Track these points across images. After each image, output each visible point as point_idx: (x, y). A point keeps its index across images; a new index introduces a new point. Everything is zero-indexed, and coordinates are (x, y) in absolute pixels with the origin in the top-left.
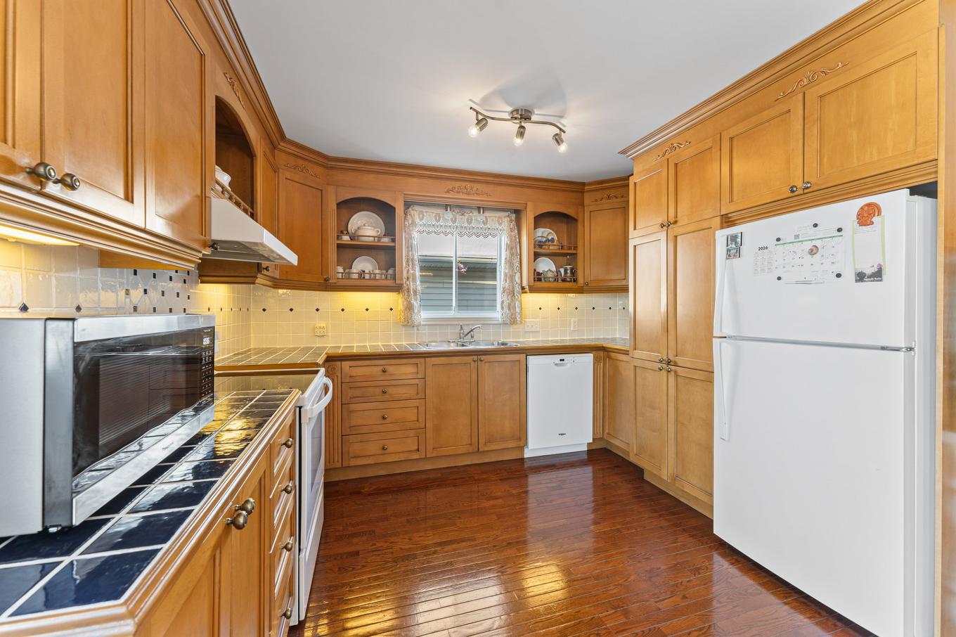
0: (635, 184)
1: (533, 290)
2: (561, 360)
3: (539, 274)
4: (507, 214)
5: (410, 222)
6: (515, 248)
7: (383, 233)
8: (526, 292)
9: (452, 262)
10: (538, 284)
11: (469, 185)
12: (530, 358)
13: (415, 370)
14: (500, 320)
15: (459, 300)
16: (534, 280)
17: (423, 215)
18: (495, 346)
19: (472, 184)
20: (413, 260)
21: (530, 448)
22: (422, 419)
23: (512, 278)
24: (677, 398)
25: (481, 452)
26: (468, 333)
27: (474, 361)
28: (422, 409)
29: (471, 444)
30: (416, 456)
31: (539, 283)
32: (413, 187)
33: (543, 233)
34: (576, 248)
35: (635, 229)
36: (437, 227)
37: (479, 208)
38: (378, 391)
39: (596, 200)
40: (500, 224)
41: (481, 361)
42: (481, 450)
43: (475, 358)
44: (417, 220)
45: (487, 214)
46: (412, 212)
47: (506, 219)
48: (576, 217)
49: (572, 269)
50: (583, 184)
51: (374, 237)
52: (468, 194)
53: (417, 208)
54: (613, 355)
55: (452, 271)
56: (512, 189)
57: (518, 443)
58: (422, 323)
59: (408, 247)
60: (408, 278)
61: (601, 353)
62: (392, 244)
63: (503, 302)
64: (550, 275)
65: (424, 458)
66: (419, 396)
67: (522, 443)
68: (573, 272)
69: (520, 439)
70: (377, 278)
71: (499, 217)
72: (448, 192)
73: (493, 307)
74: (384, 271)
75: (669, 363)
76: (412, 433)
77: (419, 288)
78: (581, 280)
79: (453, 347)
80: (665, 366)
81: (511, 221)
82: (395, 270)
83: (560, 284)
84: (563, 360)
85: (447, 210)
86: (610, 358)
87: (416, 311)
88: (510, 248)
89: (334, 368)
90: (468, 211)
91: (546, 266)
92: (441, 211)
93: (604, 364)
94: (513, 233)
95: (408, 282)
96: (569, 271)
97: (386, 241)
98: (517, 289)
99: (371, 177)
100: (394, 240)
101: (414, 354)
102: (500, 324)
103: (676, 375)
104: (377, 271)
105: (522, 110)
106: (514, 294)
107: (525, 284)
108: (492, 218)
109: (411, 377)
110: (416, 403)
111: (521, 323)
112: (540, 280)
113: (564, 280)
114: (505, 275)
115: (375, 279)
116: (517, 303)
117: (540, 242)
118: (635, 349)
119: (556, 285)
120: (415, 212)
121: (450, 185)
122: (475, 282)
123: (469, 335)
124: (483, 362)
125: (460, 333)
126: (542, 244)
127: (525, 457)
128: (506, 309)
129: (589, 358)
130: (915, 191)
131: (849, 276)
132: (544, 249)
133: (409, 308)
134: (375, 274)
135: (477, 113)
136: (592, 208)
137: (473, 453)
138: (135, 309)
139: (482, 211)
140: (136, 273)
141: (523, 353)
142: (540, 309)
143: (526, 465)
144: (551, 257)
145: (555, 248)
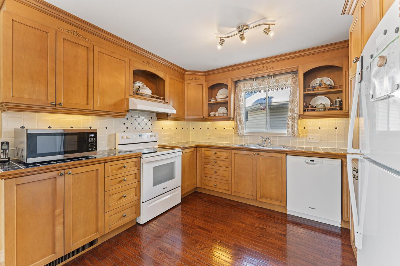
0: (352, 33)
2: (311, 161)
3: (313, 107)
5: (239, 89)
10: (307, 113)
11: (262, 66)
12: (289, 157)
14: (287, 134)
17: (245, 85)
19: (264, 65)
22: (230, 177)
23: (294, 111)
27: (254, 154)
28: (230, 172)
29: (253, 195)
30: (227, 192)
31: (310, 112)
32: (236, 74)
33: (320, 81)
34: (341, 87)
36: (251, 89)
38: (214, 161)
40: (287, 82)
41: (257, 154)
43: (254, 152)
44: (242, 88)
45: (278, 78)
46: (240, 85)
47: (290, 78)
48: (340, 65)
49: (340, 102)
51: (224, 99)
52: (262, 71)
53: (242, 83)
57: (281, 204)
58: (244, 135)
65: (231, 195)
66: (229, 166)
69: (282, 202)
71: (286, 77)
72: (252, 72)
76: (226, 182)
77: (242, 119)
78: (344, 109)
84: (313, 161)
85: (254, 81)
89: (199, 150)
90: (267, 78)
92: (251, 82)
94: (294, 85)
95: (236, 117)
96: (338, 103)
98: (296, 117)
99: (219, 75)
101: (226, 147)
105: (242, 26)
106: (294, 119)
108: (281, 79)
109: (226, 157)
110: (227, 169)
112: (314, 111)
113: (334, 109)
121: (252, 69)
124: (259, 155)
126: (313, 88)
127: (288, 213)
132: (315, 91)
133: (237, 127)
135: (220, 38)
137: (253, 200)
138: (127, 128)
139: (272, 77)
140: (127, 119)
141: (285, 153)
142: (320, 128)
143: (289, 219)
144: (326, 95)
145: (325, 89)
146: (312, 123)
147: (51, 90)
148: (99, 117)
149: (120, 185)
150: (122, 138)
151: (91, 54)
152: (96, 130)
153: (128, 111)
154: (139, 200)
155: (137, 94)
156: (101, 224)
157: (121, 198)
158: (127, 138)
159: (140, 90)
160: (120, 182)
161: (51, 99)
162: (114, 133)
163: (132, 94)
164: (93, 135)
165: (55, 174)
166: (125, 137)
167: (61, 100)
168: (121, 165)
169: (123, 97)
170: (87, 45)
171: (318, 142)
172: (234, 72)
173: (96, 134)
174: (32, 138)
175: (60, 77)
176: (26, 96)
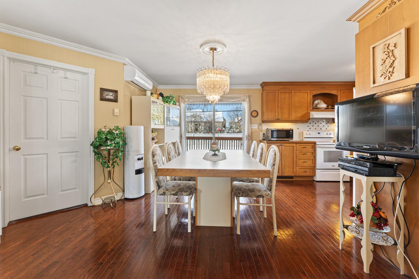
138: (310, 129)
140: (310, 123)
147: (277, 114)
148: (294, 123)
149: (304, 156)
150: (307, 134)
151: (291, 95)
152: (293, 129)
153: (309, 119)
154: (315, 167)
155: (316, 109)
156: (295, 170)
157: (304, 162)
158: (309, 134)
159: (318, 106)
160: (304, 154)
161: (277, 118)
162: (302, 131)
163: (312, 109)
164: (292, 132)
165: (279, 144)
166: (308, 134)
167: (280, 117)
168: (304, 146)
169: (307, 112)
170: (289, 91)
173: (293, 131)
174: (272, 131)
175: (279, 108)
176: (270, 117)
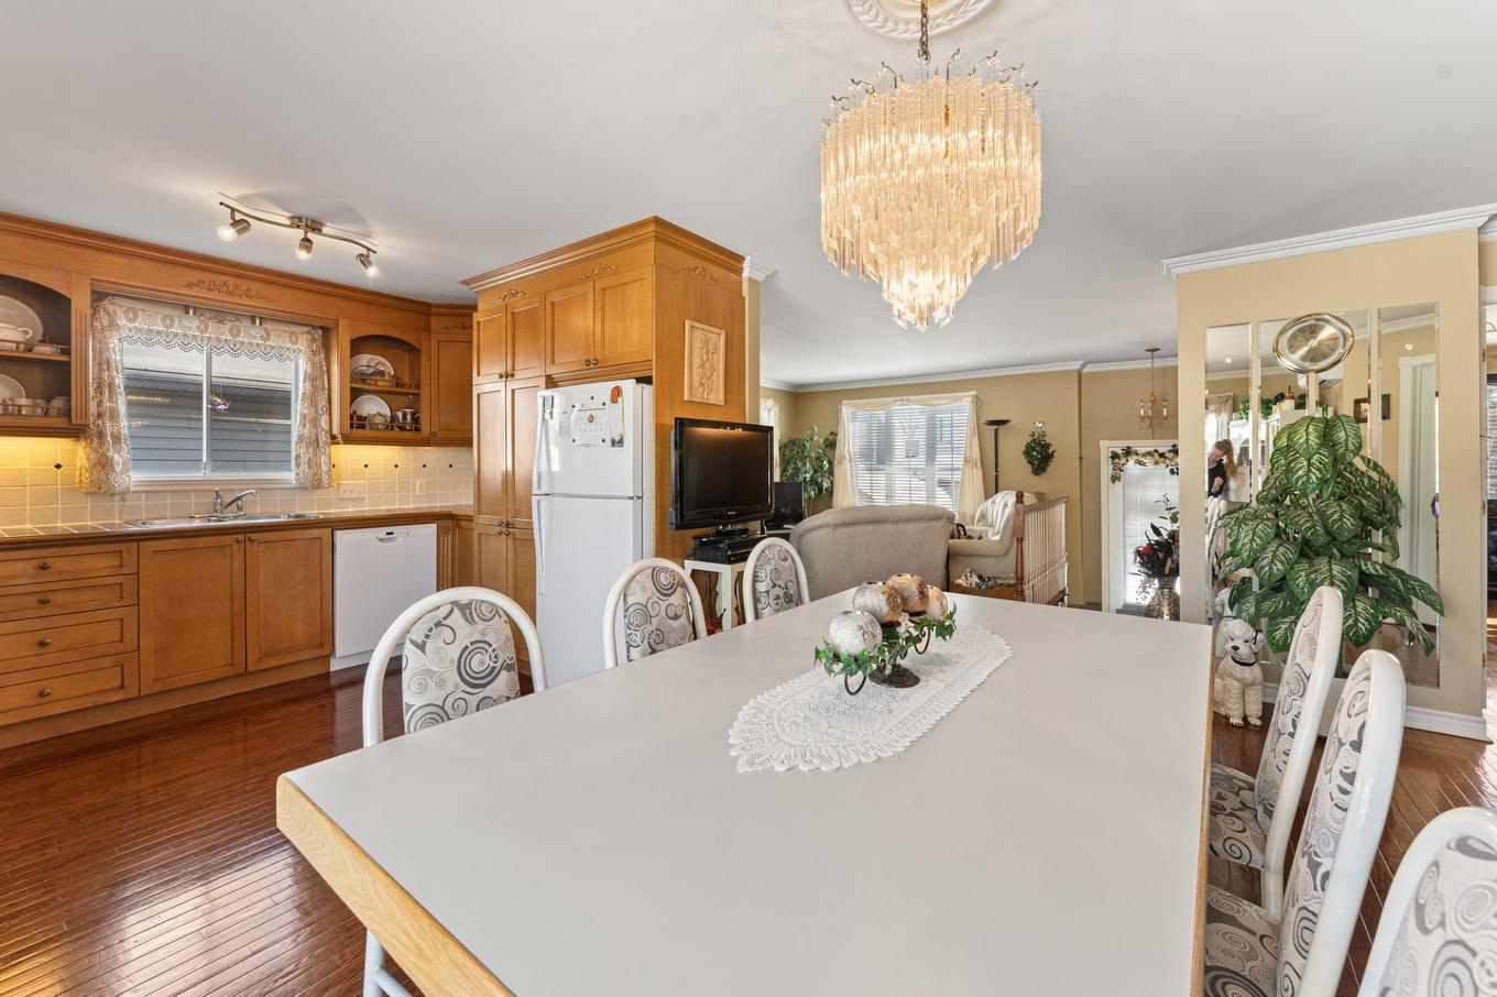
0: (479, 322)
1: (348, 440)
2: (388, 534)
3: (361, 418)
4: (306, 329)
5: (106, 323)
6: (320, 378)
7: (39, 337)
8: (338, 443)
9: (201, 385)
10: (358, 433)
11: (231, 281)
12: (338, 534)
13: (116, 561)
14: (293, 482)
15: (211, 450)
16: (352, 426)
17: (136, 314)
18: (283, 519)
19: (238, 281)
20: (111, 386)
21: (337, 656)
22: (130, 637)
23: (315, 423)
24: (515, 562)
25: (251, 673)
26: (232, 502)
27: (238, 542)
28: (131, 623)
29: (232, 664)
30: (116, 697)
31: (358, 430)
32: (111, 269)
33: (369, 362)
34: (418, 387)
35: (478, 375)
37: (253, 319)
38: (30, 600)
39: (447, 328)
40: (294, 342)
41: (251, 541)
42: (250, 670)
43: (241, 537)
44: (122, 322)
45: (269, 326)
46: (110, 309)
47: (304, 336)
48: (418, 346)
49: (413, 414)
50: (429, 305)
51: (18, 343)
52: (231, 294)
53: (120, 302)
54: (462, 523)
55: (201, 398)
56: (312, 297)
57: (319, 652)
58: (132, 489)
59: (100, 364)
60: (100, 416)
61: (450, 523)
62: (63, 358)
63: (298, 456)
64: (378, 420)
65: (136, 698)
66: (126, 601)
67: (325, 652)
68: (416, 420)
69: (321, 646)
70: (24, 413)
71: (292, 333)
72: (189, 285)
73: (283, 464)
74: (41, 402)
75: (508, 525)
76: (107, 662)
77: (125, 431)
78: (426, 429)
79: (197, 524)
80: (504, 530)
81: (314, 340)
82: (69, 401)
83: (397, 433)
84: (392, 533)
85: (187, 313)
86: (459, 527)
87: (118, 468)
88: (312, 379)
90: (230, 318)
91: (374, 407)
92: (177, 313)
93: (453, 537)
94: (317, 358)
95: (100, 422)
96: (408, 416)
97: (46, 351)
98: (324, 437)
100: (67, 352)
101: (114, 536)
102: (295, 489)
103: (515, 539)
104: (23, 401)
105: (307, 219)
106: (318, 444)
107: (336, 431)
108: (277, 333)
109: (110, 572)
110: (117, 613)
111: (330, 485)
112: (363, 427)
113: (402, 428)
114: (304, 417)
115: (22, 415)
116: (323, 458)
117: (363, 374)
118: (480, 513)
119: (388, 433)
120: (117, 309)
121: (194, 276)
122: (248, 419)
123: (234, 505)
124: (255, 543)
125: (215, 505)
126: (365, 377)
127: (332, 669)
128: (304, 467)
129: (432, 529)
130: (639, 380)
131: (608, 442)
132: (369, 384)
133: (104, 463)
134: (20, 407)
135: (233, 210)
136: (440, 337)
137: (236, 676)
139: (258, 322)
141: (327, 527)
142: (366, 466)
143: (333, 682)
144: (382, 395)
145: (389, 384)
146: (352, 457)
171: (362, 499)
172: (107, 257)
